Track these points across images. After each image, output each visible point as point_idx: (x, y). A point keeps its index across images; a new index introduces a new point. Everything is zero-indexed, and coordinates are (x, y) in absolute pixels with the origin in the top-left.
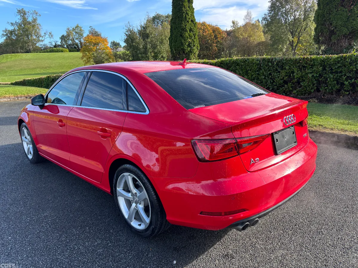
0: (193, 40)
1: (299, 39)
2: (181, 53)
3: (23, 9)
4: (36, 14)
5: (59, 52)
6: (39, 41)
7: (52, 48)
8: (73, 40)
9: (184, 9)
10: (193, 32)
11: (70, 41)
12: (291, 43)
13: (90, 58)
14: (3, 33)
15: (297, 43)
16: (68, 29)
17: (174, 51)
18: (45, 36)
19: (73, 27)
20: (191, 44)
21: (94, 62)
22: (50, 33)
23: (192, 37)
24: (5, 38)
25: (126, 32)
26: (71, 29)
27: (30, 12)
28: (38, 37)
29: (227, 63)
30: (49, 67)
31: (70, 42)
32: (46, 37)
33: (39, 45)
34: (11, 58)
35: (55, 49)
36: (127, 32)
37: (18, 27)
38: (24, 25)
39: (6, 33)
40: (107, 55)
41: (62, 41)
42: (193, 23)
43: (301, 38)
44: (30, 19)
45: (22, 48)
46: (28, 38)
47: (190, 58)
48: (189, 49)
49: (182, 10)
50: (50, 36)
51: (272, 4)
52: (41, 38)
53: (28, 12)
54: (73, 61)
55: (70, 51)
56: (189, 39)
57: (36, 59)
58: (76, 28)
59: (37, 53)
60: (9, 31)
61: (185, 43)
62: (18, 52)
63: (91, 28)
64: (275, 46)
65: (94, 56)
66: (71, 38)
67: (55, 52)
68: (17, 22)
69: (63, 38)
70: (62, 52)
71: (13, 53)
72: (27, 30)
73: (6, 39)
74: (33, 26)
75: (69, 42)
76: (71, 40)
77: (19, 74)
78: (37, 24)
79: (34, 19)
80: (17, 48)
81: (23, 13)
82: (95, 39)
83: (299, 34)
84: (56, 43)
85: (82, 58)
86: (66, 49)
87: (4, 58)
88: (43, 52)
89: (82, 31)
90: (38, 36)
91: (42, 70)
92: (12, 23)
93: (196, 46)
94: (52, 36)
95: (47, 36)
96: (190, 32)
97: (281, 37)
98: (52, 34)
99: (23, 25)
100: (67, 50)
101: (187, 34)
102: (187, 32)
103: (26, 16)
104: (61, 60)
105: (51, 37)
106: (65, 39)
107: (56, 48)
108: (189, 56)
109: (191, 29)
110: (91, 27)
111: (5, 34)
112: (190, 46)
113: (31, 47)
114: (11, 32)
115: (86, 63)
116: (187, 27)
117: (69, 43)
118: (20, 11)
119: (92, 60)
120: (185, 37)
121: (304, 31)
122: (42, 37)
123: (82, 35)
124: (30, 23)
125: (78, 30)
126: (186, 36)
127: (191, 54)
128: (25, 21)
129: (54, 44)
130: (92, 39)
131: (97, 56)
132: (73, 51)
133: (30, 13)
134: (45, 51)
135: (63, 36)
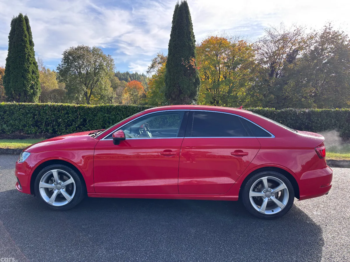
0: (36, 82)
1: (91, 90)
2: (22, 94)
9: (26, 50)
10: (35, 74)
12: (86, 94)
15: (90, 94)
17: (13, 91)
20: (34, 86)
23: (35, 79)
29: (107, 109)
42: (35, 66)
43: (93, 90)
47: (33, 100)
48: (32, 91)
49: (25, 51)
51: (65, 57)
56: (32, 81)
61: (28, 84)
64: (72, 95)
83: (91, 86)
93: (39, 89)
96: (32, 74)
97: (76, 87)
101: (30, 76)
102: (30, 73)
108: (32, 98)
109: (34, 71)
112: (33, 88)
116: (30, 68)
120: (27, 79)
121: (95, 84)
126: (29, 77)
127: (35, 97)
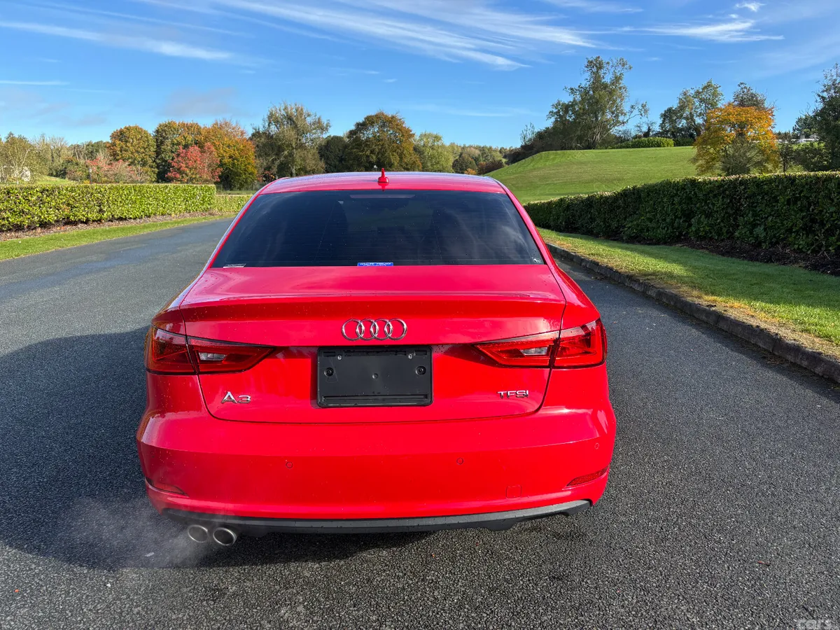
3: (599, 57)
4: (623, 65)
5: (652, 147)
6: (617, 123)
7: (640, 137)
8: (690, 118)
11: (684, 121)
13: (713, 159)
14: (551, 110)
16: (685, 94)
18: (632, 112)
19: (696, 89)
21: (723, 169)
22: (643, 106)
24: (553, 119)
25: (823, 91)
26: (692, 92)
27: (610, 62)
28: (617, 116)
30: (619, 180)
31: (683, 123)
32: (632, 115)
33: (616, 131)
34: (554, 159)
35: (643, 141)
36: (826, 91)
37: (581, 96)
38: (594, 92)
39: (557, 110)
40: (762, 152)
41: (663, 123)
44: (607, 79)
45: (580, 139)
46: (597, 119)
50: (642, 112)
52: (621, 118)
53: (608, 63)
54: (673, 167)
55: (677, 144)
57: (599, 162)
58: (703, 89)
59: (606, 148)
60: (563, 104)
62: (571, 148)
63: (742, 86)
65: (727, 156)
66: (687, 113)
67: (642, 147)
68: (583, 85)
69: (668, 115)
70: (658, 145)
71: (563, 148)
72: (597, 102)
73: (556, 121)
74: (611, 93)
75: (680, 123)
76: (687, 119)
77: (558, 192)
78: (620, 88)
79: (616, 78)
80: (572, 139)
81: (596, 66)
82: (739, 114)
84: (651, 128)
85: (695, 160)
86: (668, 140)
87: (541, 159)
88: (617, 148)
89: (716, 96)
90: (617, 113)
91: (604, 186)
92: (572, 89)
94: (646, 111)
95: (636, 112)
98: (647, 106)
99: (591, 92)
100: (671, 141)
103: (601, 72)
104: (649, 165)
105: (643, 114)
106: (671, 118)
107: (646, 139)
110: (741, 84)
111: (555, 111)
113: (598, 137)
114: (566, 108)
115: (702, 172)
117: (680, 126)
118: (592, 62)
119: (718, 164)
122: (625, 114)
123: (713, 105)
124: (605, 86)
125: (708, 95)
128: (597, 84)
129: (645, 129)
130: (729, 115)
131: (734, 156)
132: (684, 143)
133: (611, 64)
134: (623, 144)
135: (670, 110)
